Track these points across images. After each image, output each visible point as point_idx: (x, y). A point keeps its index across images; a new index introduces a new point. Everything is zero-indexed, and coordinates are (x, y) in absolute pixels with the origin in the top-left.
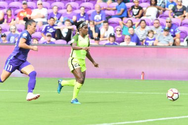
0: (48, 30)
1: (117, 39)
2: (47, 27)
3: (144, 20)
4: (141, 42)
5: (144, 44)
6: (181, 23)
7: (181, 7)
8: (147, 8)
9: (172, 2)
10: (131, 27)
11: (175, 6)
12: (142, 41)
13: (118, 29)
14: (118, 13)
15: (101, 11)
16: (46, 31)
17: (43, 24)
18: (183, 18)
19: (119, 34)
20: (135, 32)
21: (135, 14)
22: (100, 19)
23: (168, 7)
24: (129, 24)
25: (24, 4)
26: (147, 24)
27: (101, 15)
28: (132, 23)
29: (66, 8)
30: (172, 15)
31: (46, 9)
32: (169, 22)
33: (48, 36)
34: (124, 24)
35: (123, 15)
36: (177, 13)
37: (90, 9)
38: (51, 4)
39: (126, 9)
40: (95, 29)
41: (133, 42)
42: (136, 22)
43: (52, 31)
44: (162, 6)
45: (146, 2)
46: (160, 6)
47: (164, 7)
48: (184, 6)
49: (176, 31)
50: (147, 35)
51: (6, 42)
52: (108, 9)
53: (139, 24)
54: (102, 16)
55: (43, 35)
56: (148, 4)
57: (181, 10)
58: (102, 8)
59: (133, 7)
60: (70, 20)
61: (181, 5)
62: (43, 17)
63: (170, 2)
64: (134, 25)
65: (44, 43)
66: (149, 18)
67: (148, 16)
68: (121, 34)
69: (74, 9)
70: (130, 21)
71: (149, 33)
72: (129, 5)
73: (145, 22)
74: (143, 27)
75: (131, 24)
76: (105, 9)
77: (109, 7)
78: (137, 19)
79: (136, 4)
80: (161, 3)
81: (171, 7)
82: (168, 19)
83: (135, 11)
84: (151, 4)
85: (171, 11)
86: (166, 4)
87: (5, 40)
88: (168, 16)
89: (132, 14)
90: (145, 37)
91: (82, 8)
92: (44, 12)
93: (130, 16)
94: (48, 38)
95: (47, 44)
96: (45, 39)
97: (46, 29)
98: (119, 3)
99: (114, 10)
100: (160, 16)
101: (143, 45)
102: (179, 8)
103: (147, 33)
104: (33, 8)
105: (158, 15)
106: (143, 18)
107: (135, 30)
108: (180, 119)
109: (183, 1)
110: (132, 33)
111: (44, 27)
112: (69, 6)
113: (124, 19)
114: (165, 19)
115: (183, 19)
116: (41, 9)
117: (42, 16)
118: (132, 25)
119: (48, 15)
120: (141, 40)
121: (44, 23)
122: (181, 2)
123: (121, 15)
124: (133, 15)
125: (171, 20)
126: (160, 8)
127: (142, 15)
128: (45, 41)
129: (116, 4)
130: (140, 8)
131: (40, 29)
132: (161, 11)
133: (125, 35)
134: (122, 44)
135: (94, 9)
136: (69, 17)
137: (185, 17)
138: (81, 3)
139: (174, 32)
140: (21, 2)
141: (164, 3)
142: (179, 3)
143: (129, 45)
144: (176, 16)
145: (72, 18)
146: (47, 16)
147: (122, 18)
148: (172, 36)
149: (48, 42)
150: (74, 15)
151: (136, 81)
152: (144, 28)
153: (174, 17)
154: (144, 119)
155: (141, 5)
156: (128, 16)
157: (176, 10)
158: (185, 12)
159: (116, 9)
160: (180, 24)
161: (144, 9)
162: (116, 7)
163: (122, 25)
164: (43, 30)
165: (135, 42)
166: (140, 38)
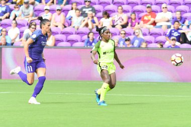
16: (170, 35)
17: (168, 28)
25: (148, 7)
33: (173, 40)
38: (175, 8)
43: (177, 35)
51: (131, 46)
55: (168, 38)
62: (168, 21)
65: (168, 47)
87: (128, 45)
94: (173, 42)
95: (172, 48)
96: (170, 43)
97: (171, 32)
104: (157, 12)
116: (166, 12)
117: (167, 20)
128: (170, 45)
140: (146, 6)
146: (172, 19)
149: (173, 46)
164: (168, 34)
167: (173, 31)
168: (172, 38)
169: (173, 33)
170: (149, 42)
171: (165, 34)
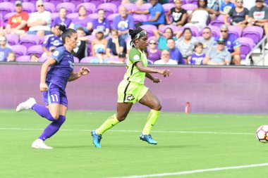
0: (52, 43)
1: (151, 56)
2: (50, 38)
3: (189, 29)
4: (185, 60)
5: (189, 63)
6: (242, 32)
7: (242, 10)
8: (194, 11)
9: (229, 3)
10: (171, 38)
11: (234, 8)
12: (186, 58)
13: (153, 41)
14: (152, 18)
15: (127, 15)
16: (49, 44)
17: (45, 35)
18: (244, 25)
19: (154, 49)
20: (176, 45)
21: (176, 19)
22: (126, 26)
23: (222, 10)
24: (167, 34)
25: (18, 5)
26: (194, 35)
27: (127, 21)
28: (172, 32)
29: (78, 12)
30: (229, 22)
31: (49, 13)
32: (225, 31)
33: (52, 51)
34: (160, 35)
35: (159, 22)
36: (236, 19)
37: (112, 13)
38: (56, 5)
39: (163, 13)
40: (119, 41)
41: (173, 59)
42: (178, 31)
43: (58, 44)
44: (214, 8)
45: (192, 2)
46: (212, 8)
47: (218, 10)
48: (246, 9)
49: (235, 45)
50: (194, 50)
52: (138, 12)
53: (182, 35)
54: (129, 23)
55: (45, 49)
56: (195, 6)
57: (242, 15)
58: (130, 12)
59: (173, 10)
60: (84, 28)
61: (241, 7)
62: (45, 24)
63: (226, 3)
64: (175, 35)
66: (196, 25)
67: (194, 23)
68: (156, 48)
69: (89, 12)
70: (168, 30)
71: (196, 47)
72: (167, 7)
73: (191, 31)
74: (188, 37)
75: (170, 34)
76: (133, 13)
77: (139, 10)
78: (180, 26)
79: (178, 5)
80: (212, 4)
81: (227, 9)
82: (223, 27)
83: (176, 15)
84: (199, 6)
85: (228, 16)
86: (220, 6)
88: (223, 23)
89: (171, 19)
90: (190, 52)
91: (101, 12)
92: (47, 17)
93: (169, 22)
96: (48, 55)
97: (49, 41)
98: (153, 4)
99: (146, 14)
100: (212, 22)
101: (187, 64)
102: (239, 11)
103: (193, 47)
104: (30, 12)
105: (209, 21)
106: (187, 25)
107: (176, 42)
108: (241, 169)
109: (244, 1)
110: (171, 47)
111: (47, 38)
112: (82, 8)
113: (161, 27)
114: (219, 26)
115: (245, 27)
116: (42, 12)
117: (43, 23)
118: (172, 36)
119: (52, 21)
120: (184, 56)
121: (46, 33)
122: (242, 2)
123: (156, 21)
124: (174, 21)
125: (227, 28)
126: (212, 11)
127: (186, 22)
129: (149, 5)
130: (183, 11)
131: (40, 41)
132: (213, 16)
133: (161, 50)
134: (157, 63)
135: (117, 12)
136: (82, 24)
137: (247, 23)
138: (100, 4)
139: (232, 46)
140: (14, 3)
141: (218, 4)
142: (239, 5)
143: (167, 63)
144: (234, 23)
145: (86, 26)
146: (50, 22)
147: (157, 26)
148: (229, 50)
150: (89, 21)
151: (178, 116)
152: (189, 39)
153: (231, 24)
154: (191, 170)
155: (185, 7)
156: (166, 23)
157: (234, 14)
158: (247, 16)
159: (149, 13)
160: (240, 34)
161: (189, 12)
162: (149, 10)
163: (158, 36)
164: (45, 42)
165: (177, 59)
166: (184, 54)
167: (53, 39)
168: (51, 48)
169: (53, 41)
170: (18, 54)
171: (41, 43)
